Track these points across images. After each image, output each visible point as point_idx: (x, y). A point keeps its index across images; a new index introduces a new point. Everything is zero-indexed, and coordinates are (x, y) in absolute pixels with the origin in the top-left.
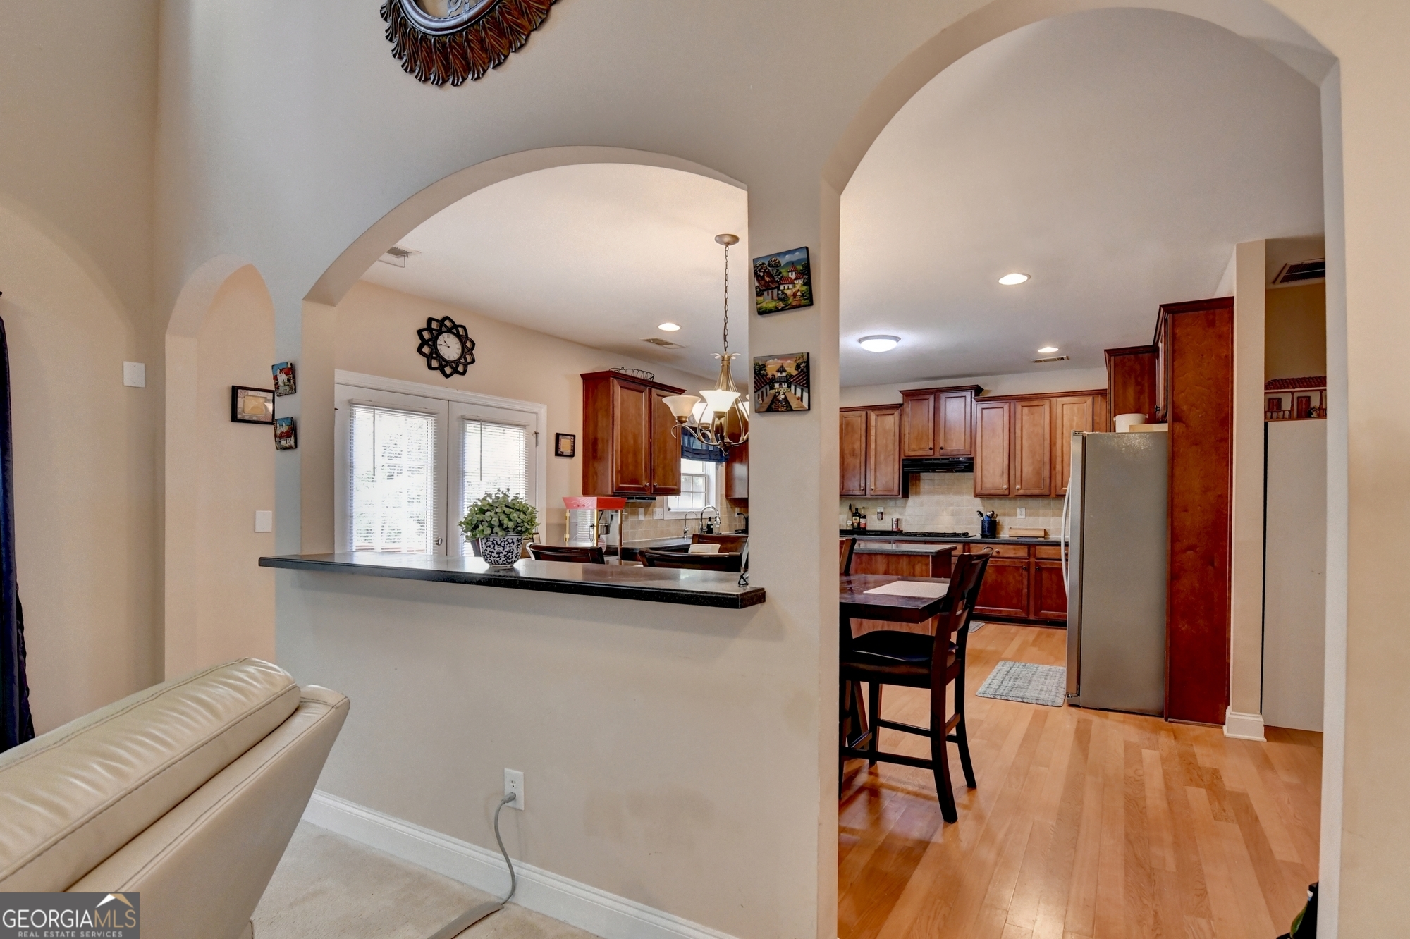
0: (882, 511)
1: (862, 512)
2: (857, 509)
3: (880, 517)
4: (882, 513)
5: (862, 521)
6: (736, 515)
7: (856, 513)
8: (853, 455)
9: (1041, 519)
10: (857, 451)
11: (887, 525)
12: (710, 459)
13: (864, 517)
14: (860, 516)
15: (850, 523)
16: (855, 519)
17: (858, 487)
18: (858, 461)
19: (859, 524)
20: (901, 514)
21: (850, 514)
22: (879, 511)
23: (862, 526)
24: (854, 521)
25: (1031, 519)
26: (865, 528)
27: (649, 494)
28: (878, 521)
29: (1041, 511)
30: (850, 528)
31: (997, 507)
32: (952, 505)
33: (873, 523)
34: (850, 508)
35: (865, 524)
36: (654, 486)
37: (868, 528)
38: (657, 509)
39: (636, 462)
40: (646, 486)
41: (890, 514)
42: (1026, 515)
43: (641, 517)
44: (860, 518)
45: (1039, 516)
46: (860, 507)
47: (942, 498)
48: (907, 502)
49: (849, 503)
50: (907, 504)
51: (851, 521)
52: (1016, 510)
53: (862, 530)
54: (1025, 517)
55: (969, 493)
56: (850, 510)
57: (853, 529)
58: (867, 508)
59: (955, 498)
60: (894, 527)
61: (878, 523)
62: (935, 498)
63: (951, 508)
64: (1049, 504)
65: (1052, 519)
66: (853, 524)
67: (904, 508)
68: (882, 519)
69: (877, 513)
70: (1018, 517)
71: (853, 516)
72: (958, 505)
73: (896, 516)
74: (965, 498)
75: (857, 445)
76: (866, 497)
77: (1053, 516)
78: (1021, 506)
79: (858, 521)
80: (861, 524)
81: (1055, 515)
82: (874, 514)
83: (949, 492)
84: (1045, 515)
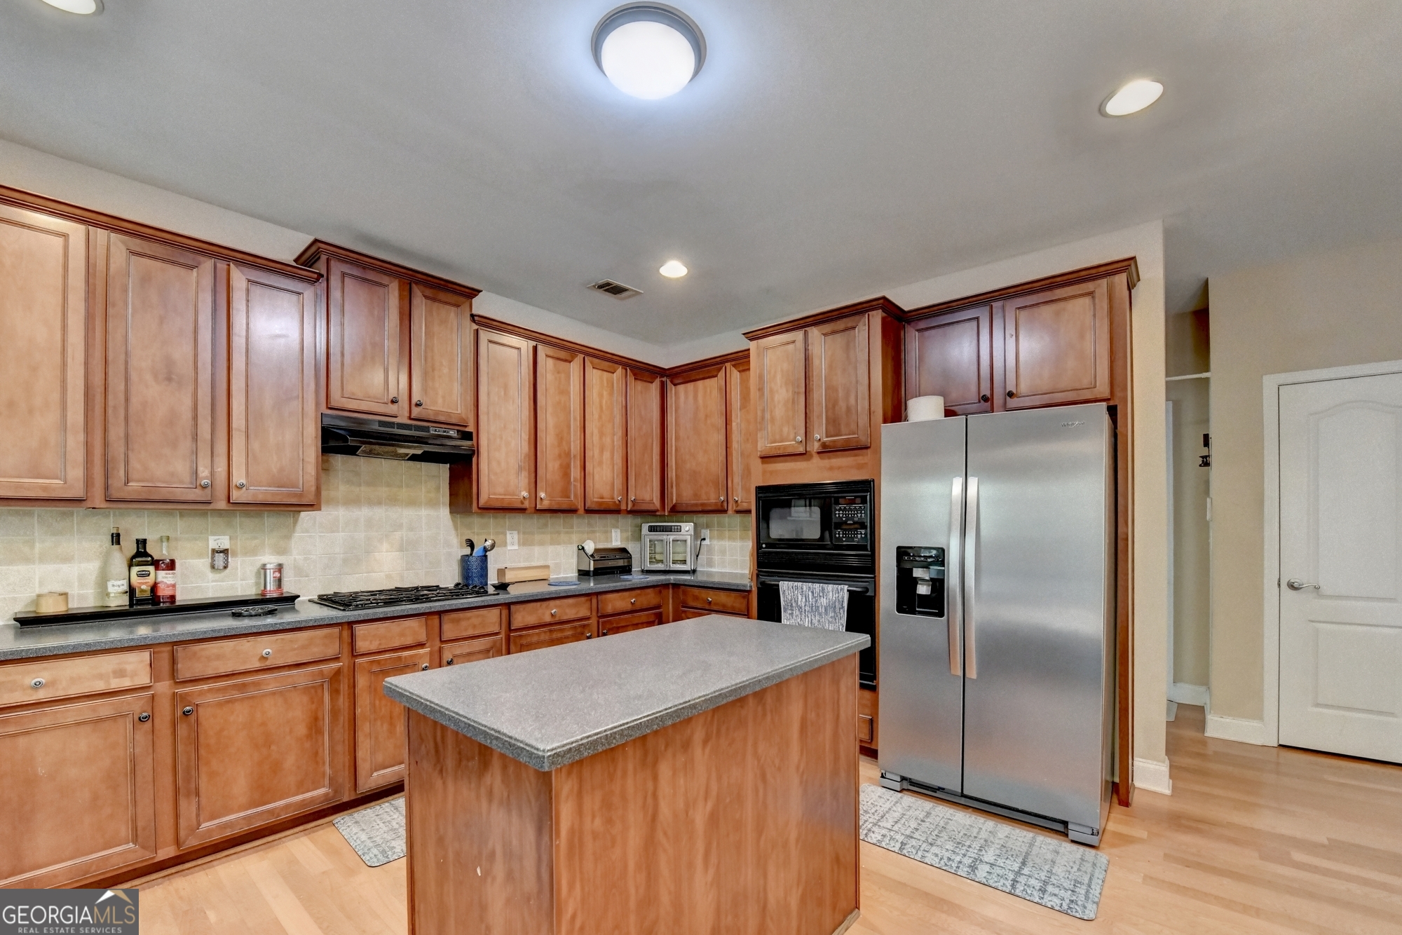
0: (226, 546)
1: (158, 551)
2: (142, 543)
3: (219, 563)
4: (225, 552)
5: (164, 577)
7: (141, 555)
8: (169, 379)
9: (537, 550)
11: (237, 585)
13: (171, 566)
14: (156, 564)
15: (116, 587)
16: (142, 575)
17: (187, 477)
19: (154, 588)
20: (282, 551)
21: (118, 560)
22: (214, 547)
23: (163, 592)
24: (135, 580)
25: (525, 550)
26: (173, 598)
28: (211, 575)
29: (537, 537)
30: (117, 600)
31: (483, 531)
32: (400, 526)
33: (194, 583)
34: (116, 539)
35: (174, 586)
37: (181, 599)
41: (253, 552)
42: (519, 545)
44: (157, 568)
45: (534, 545)
46: (151, 536)
47: (379, 512)
48: (295, 522)
49: (109, 525)
50: (298, 528)
51: (125, 582)
52: (506, 534)
53: (168, 605)
54: (516, 547)
55: (432, 504)
56: (116, 547)
57: (131, 605)
58: (176, 539)
59: (408, 514)
60: (271, 586)
61: (213, 581)
62: (364, 512)
63: (398, 535)
64: (546, 525)
65: (551, 549)
66: (131, 591)
67: (288, 537)
68: (225, 567)
69: (214, 551)
70: (509, 548)
71: (130, 566)
72: (411, 529)
73: (271, 560)
74: (424, 512)
75: (181, 353)
76: (211, 507)
77: (551, 544)
78: (511, 529)
79: (151, 580)
80: (161, 586)
81: (553, 543)
82: (200, 556)
83: (393, 501)
84: (542, 543)
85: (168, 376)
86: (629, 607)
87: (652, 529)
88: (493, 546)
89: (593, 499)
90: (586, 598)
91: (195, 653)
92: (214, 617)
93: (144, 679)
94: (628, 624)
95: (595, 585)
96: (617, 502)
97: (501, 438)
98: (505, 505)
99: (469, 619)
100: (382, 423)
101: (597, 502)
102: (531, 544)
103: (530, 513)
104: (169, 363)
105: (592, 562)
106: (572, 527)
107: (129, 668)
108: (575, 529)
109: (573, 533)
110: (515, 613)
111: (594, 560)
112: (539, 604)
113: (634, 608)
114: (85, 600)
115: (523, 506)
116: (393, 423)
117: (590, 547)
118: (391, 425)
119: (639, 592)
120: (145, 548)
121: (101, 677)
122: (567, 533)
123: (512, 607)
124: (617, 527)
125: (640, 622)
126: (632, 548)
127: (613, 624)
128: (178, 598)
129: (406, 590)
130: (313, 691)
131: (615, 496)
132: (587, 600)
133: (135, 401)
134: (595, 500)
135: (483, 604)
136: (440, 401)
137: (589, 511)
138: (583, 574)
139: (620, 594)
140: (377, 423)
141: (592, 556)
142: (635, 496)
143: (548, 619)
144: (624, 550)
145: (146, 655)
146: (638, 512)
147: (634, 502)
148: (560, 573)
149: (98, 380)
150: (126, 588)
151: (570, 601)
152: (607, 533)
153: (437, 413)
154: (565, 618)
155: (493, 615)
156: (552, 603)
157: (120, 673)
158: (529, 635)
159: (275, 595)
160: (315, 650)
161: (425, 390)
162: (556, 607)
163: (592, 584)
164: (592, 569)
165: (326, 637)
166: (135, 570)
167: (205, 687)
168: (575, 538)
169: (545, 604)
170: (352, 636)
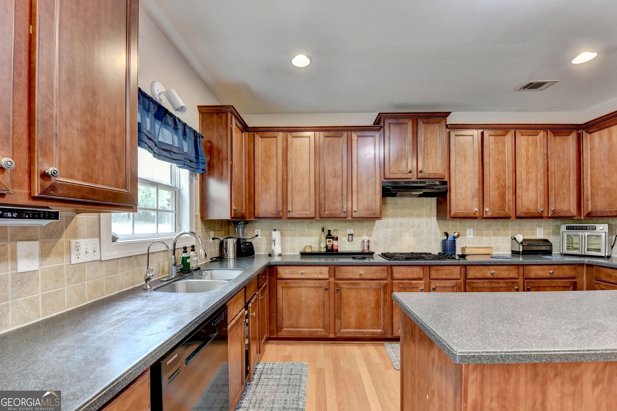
0: (352, 233)
1: (333, 234)
2: (329, 231)
3: (350, 239)
4: (352, 235)
5: (335, 243)
6: (211, 240)
7: (329, 236)
9: (485, 239)
10: (339, 172)
11: (356, 247)
13: (337, 239)
14: (333, 238)
15: (323, 245)
16: (330, 242)
17: (340, 209)
18: (340, 183)
19: (332, 246)
20: (369, 235)
21: (324, 237)
22: (348, 232)
23: (335, 248)
24: (328, 243)
25: (478, 238)
26: (337, 250)
28: (348, 243)
29: (485, 232)
30: (323, 250)
31: (453, 228)
32: (414, 226)
33: (343, 245)
34: (323, 230)
35: (337, 246)
37: (340, 250)
41: (360, 235)
42: (474, 235)
44: (333, 240)
45: (483, 236)
46: (332, 229)
47: (406, 220)
48: (374, 224)
49: (321, 225)
50: (375, 226)
51: (325, 244)
52: (466, 230)
53: (336, 252)
54: (472, 237)
55: (429, 216)
56: (323, 232)
57: (326, 251)
58: (338, 230)
59: (416, 221)
60: (366, 248)
61: (348, 245)
62: (399, 220)
63: (413, 229)
64: (490, 226)
65: (493, 238)
66: (327, 247)
67: (371, 230)
68: (352, 240)
69: (349, 235)
70: (468, 237)
71: (327, 238)
72: (419, 227)
73: (366, 238)
74: (425, 220)
75: (338, 166)
76: (347, 219)
77: (493, 236)
78: (469, 227)
79: (331, 243)
80: (334, 246)
81: (494, 235)
82: (345, 236)
83: (411, 215)
84: (488, 235)
85: (335, 176)
86: (548, 276)
87: (568, 228)
88: (458, 236)
89: (521, 210)
90: (516, 267)
91: (340, 270)
92: (347, 258)
93: (327, 276)
94: (547, 285)
95: (523, 259)
96: (540, 212)
97: (462, 182)
98: (465, 216)
99: (444, 270)
100: (405, 182)
101: (524, 212)
102: (482, 235)
103: (480, 219)
104: (335, 171)
105: (521, 247)
106: (508, 227)
107: (323, 272)
108: (510, 228)
109: (508, 230)
110: (469, 270)
111: (522, 246)
112: (483, 267)
113: (552, 276)
114: (316, 249)
115: (475, 216)
116: (410, 182)
117: (520, 238)
118: (409, 182)
119: (556, 267)
120: (330, 233)
121: (316, 273)
122: (504, 230)
123: (467, 267)
124: (541, 227)
125: (558, 285)
126: (551, 239)
127: (535, 284)
128: (339, 250)
129: (416, 254)
130: (377, 290)
131: (539, 208)
132: (516, 268)
133: (326, 185)
134: (523, 211)
135: (451, 264)
136: (431, 168)
137: (518, 218)
138: (515, 253)
139: (541, 267)
140: (403, 183)
141: (521, 243)
142: (555, 207)
143: (489, 275)
144: (546, 241)
145: (327, 268)
146: (556, 217)
147: (554, 212)
148: (499, 251)
149: (317, 180)
150: (325, 246)
151: (504, 267)
152: (533, 231)
153: (430, 174)
154: (500, 276)
155: (457, 270)
156: (492, 267)
157: (321, 273)
158: (477, 282)
159: (367, 252)
160: (378, 274)
161: (423, 165)
162: (494, 270)
163: (521, 259)
164: (521, 250)
165: (382, 270)
166: (328, 240)
167: (343, 282)
168: (510, 234)
169: (487, 267)
170: (392, 271)
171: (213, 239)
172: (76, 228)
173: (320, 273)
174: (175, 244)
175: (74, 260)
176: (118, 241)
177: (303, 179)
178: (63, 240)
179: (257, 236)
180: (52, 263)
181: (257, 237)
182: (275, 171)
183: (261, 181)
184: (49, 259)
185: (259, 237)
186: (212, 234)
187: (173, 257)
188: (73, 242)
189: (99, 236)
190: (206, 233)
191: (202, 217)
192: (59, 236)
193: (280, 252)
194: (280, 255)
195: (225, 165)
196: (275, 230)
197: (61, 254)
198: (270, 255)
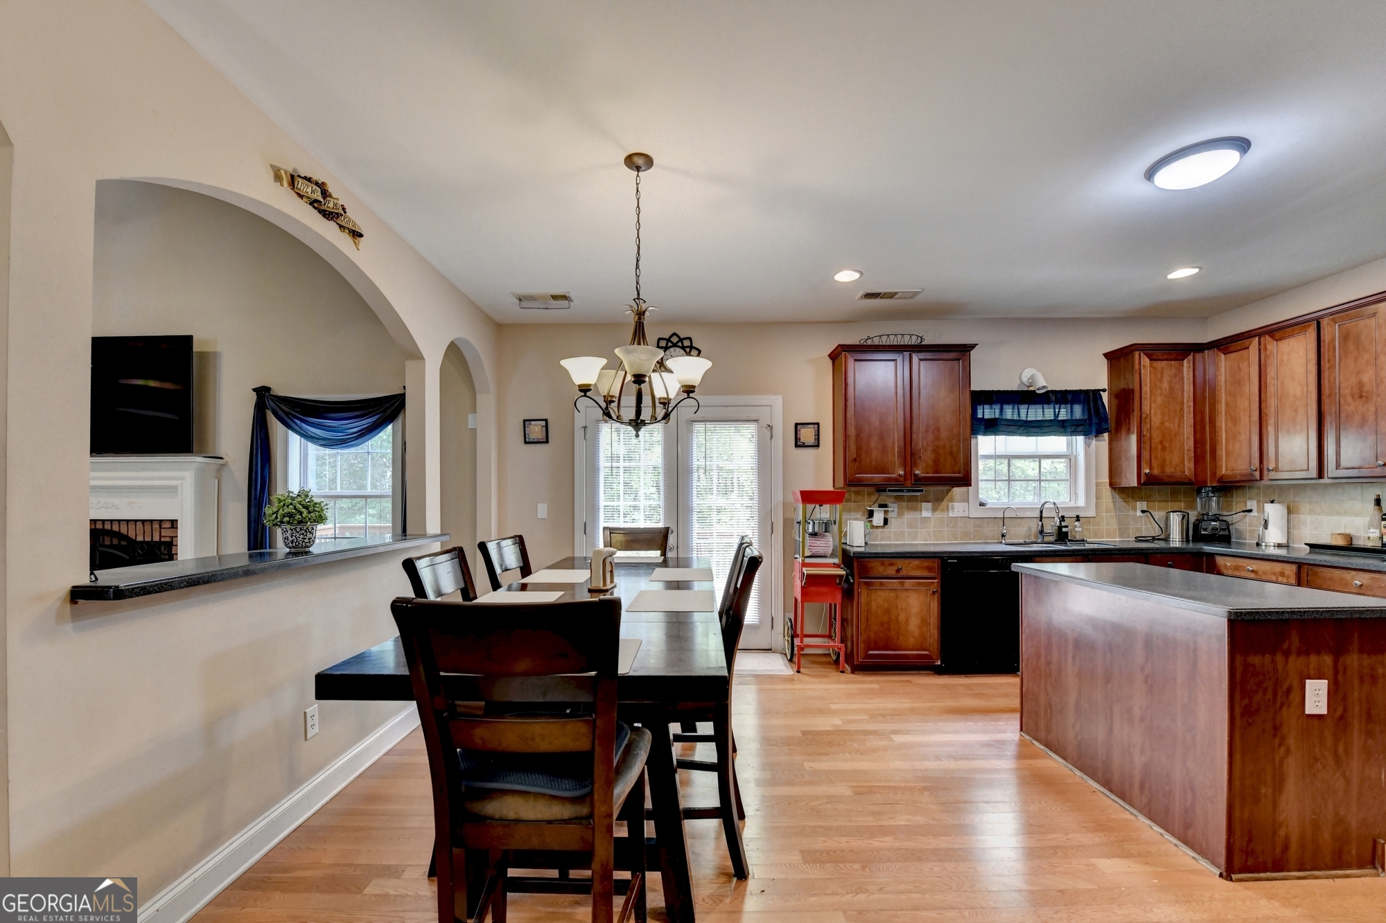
6: (1139, 513)
12: (1075, 433)
17: (1372, 460)
21: (1376, 518)
24: (1384, 530)
27: (910, 485)
30: (1376, 542)
34: (1378, 502)
36: (916, 475)
38: (956, 505)
39: (884, 447)
40: (900, 475)
43: (926, 513)
51: (1379, 531)
56: (1378, 507)
57: (1383, 546)
66: (1382, 537)
71: (1382, 520)
91: (1317, 573)
93: (1292, 581)
145: (1293, 567)
150: (1378, 535)
171: (1143, 512)
172: (952, 496)
173: (1280, 573)
174: (1041, 512)
175: (951, 515)
176: (988, 506)
177: (1296, 411)
178: (944, 503)
179: (1250, 511)
180: (938, 515)
181: (1251, 514)
182: (1247, 404)
183: (1226, 422)
184: (936, 513)
185: (1254, 514)
186: (1142, 505)
187: (1040, 523)
188: (950, 504)
189: (968, 502)
190: (1123, 503)
191: (1111, 484)
192: (942, 500)
193: (1283, 541)
194: (1279, 546)
195: (1131, 417)
196: (1272, 502)
197: (943, 510)
198: (1258, 544)
